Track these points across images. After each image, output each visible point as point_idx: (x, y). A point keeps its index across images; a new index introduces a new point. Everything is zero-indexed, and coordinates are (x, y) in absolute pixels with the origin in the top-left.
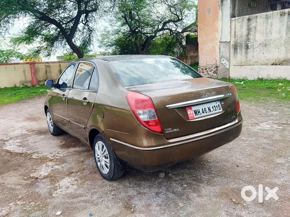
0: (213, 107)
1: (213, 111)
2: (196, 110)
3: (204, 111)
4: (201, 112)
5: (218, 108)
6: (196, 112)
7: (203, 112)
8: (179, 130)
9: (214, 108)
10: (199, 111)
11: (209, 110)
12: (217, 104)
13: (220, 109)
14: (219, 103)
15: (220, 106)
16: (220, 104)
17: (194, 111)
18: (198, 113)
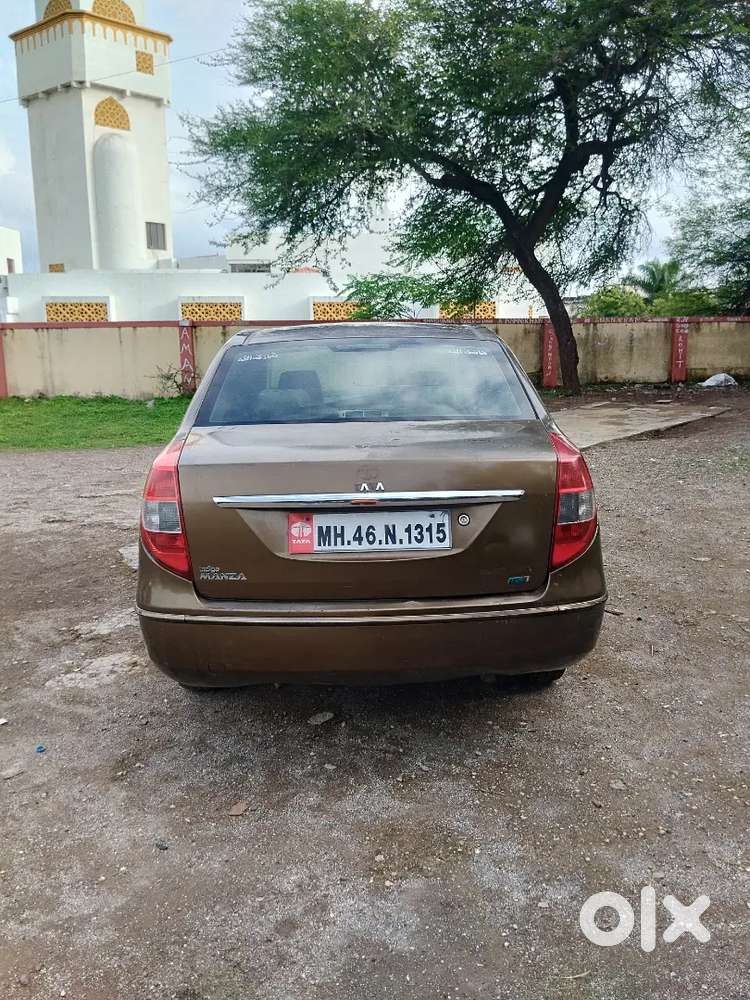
0: (413, 528)
1: (405, 541)
2: (328, 528)
3: (364, 534)
4: (349, 535)
5: (435, 535)
6: (324, 535)
7: (359, 539)
8: (244, 578)
9: (415, 533)
10: (339, 531)
11: (390, 534)
12: (435, 522)
13: (441, 540)
14: (444, 518)
15: (447, 530)
16: (446, 521)
17: (320, 528)
18: (336, 536)
